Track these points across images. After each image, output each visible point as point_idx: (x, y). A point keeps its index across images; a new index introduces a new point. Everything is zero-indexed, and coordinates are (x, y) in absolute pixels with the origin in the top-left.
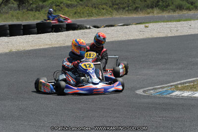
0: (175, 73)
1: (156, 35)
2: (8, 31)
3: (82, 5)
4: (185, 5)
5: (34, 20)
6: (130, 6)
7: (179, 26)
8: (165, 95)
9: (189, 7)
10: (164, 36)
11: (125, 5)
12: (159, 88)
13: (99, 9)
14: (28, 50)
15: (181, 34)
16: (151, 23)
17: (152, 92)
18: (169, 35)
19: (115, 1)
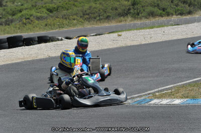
0: (152, 80)
1: (129, 43)
3: (52, 17)
4: (157, 11)
5: (4, 34)
6: (102, 16)
7: (152, 33)
8: (143, 104)
9: (161, 13)
10: (138, 44)
11: (96, 15)
12: (137, 97)
13: (70, 20)
15: (155, 42)
16: (123, 31)
17: (130, 101)
18: (143, 43)
19: (86, 11)
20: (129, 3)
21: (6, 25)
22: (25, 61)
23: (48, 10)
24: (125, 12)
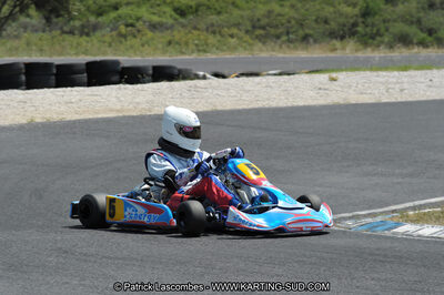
0: (398, 183)
1: (354, 98)
2: (23, 78)
3: (183, 26)
5: (77, 54)
6: (292, 33)
7: (404, 79)
8: (379, 232)
9: (424, 39)
10: (373, 101)
11: (281, 30)
12: (365, 216)
13: (222, 36)
14: (70, 121)
15: (410, 99)
16: (342, 70)
17: (350, 223)
18: (384, 100)
19: (259, 20)
20: (356, 11)
21: (81, 36)
22: (124, 117)
23: (176, 10)
24: (346, 29)
